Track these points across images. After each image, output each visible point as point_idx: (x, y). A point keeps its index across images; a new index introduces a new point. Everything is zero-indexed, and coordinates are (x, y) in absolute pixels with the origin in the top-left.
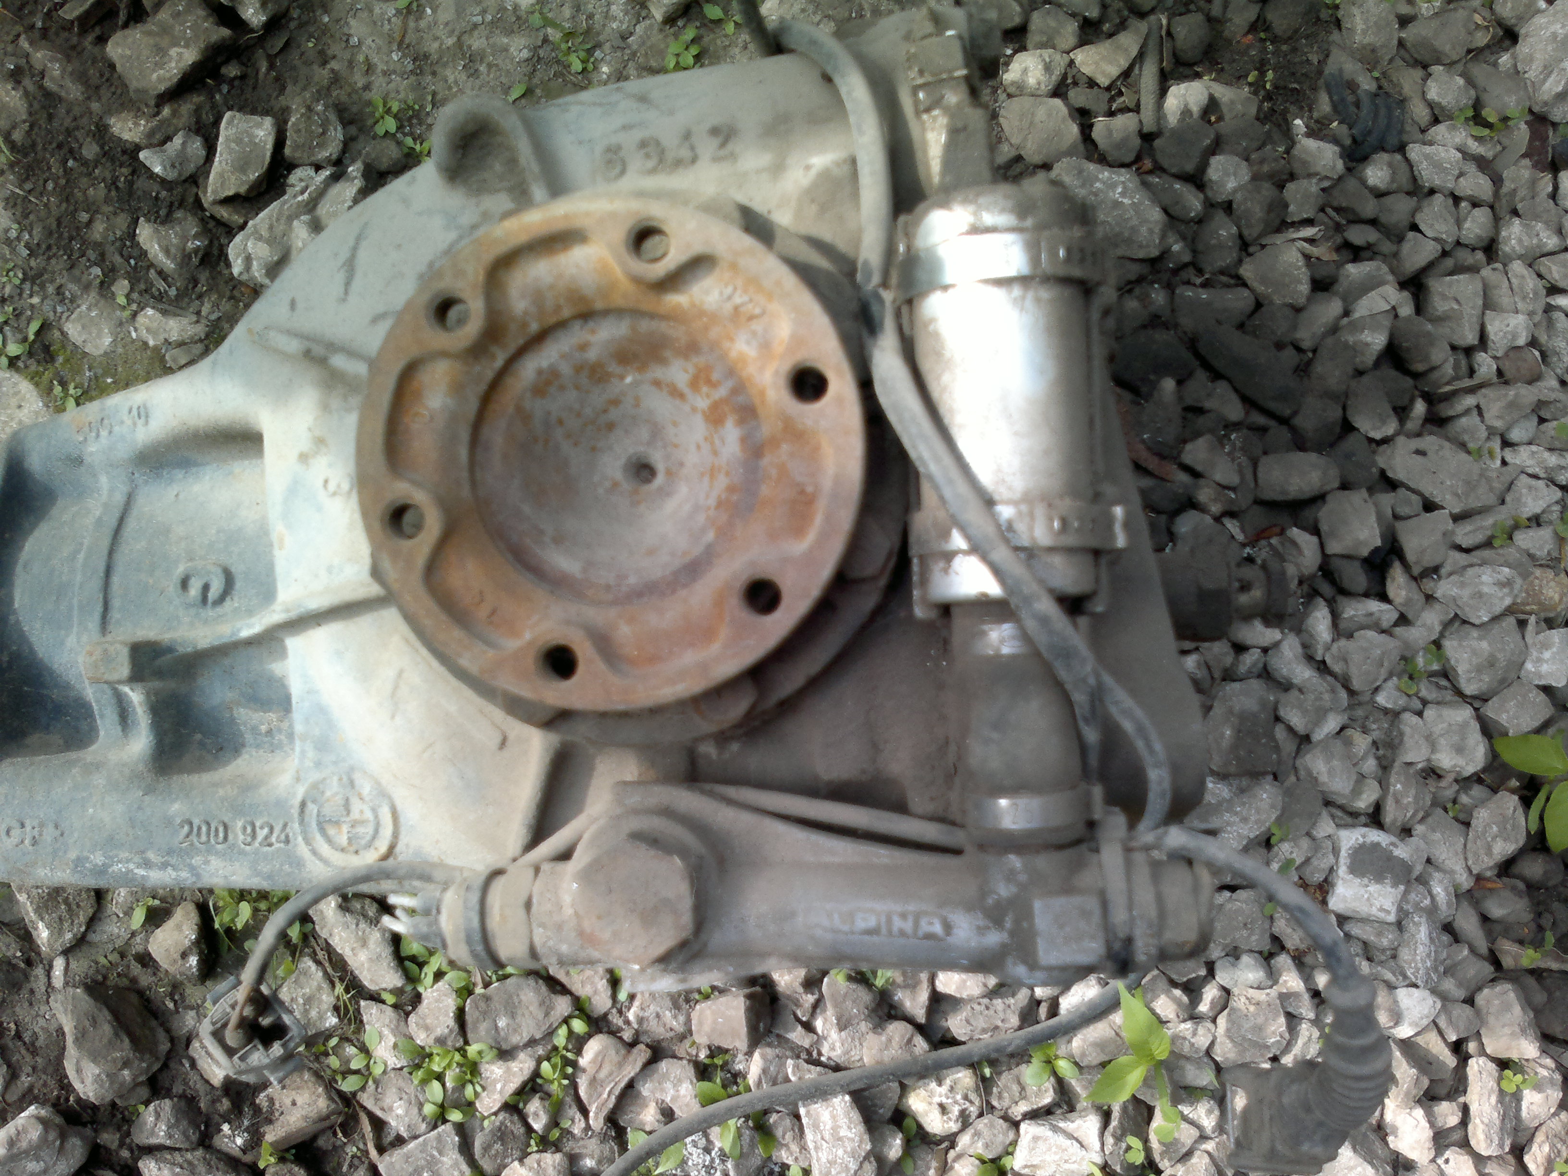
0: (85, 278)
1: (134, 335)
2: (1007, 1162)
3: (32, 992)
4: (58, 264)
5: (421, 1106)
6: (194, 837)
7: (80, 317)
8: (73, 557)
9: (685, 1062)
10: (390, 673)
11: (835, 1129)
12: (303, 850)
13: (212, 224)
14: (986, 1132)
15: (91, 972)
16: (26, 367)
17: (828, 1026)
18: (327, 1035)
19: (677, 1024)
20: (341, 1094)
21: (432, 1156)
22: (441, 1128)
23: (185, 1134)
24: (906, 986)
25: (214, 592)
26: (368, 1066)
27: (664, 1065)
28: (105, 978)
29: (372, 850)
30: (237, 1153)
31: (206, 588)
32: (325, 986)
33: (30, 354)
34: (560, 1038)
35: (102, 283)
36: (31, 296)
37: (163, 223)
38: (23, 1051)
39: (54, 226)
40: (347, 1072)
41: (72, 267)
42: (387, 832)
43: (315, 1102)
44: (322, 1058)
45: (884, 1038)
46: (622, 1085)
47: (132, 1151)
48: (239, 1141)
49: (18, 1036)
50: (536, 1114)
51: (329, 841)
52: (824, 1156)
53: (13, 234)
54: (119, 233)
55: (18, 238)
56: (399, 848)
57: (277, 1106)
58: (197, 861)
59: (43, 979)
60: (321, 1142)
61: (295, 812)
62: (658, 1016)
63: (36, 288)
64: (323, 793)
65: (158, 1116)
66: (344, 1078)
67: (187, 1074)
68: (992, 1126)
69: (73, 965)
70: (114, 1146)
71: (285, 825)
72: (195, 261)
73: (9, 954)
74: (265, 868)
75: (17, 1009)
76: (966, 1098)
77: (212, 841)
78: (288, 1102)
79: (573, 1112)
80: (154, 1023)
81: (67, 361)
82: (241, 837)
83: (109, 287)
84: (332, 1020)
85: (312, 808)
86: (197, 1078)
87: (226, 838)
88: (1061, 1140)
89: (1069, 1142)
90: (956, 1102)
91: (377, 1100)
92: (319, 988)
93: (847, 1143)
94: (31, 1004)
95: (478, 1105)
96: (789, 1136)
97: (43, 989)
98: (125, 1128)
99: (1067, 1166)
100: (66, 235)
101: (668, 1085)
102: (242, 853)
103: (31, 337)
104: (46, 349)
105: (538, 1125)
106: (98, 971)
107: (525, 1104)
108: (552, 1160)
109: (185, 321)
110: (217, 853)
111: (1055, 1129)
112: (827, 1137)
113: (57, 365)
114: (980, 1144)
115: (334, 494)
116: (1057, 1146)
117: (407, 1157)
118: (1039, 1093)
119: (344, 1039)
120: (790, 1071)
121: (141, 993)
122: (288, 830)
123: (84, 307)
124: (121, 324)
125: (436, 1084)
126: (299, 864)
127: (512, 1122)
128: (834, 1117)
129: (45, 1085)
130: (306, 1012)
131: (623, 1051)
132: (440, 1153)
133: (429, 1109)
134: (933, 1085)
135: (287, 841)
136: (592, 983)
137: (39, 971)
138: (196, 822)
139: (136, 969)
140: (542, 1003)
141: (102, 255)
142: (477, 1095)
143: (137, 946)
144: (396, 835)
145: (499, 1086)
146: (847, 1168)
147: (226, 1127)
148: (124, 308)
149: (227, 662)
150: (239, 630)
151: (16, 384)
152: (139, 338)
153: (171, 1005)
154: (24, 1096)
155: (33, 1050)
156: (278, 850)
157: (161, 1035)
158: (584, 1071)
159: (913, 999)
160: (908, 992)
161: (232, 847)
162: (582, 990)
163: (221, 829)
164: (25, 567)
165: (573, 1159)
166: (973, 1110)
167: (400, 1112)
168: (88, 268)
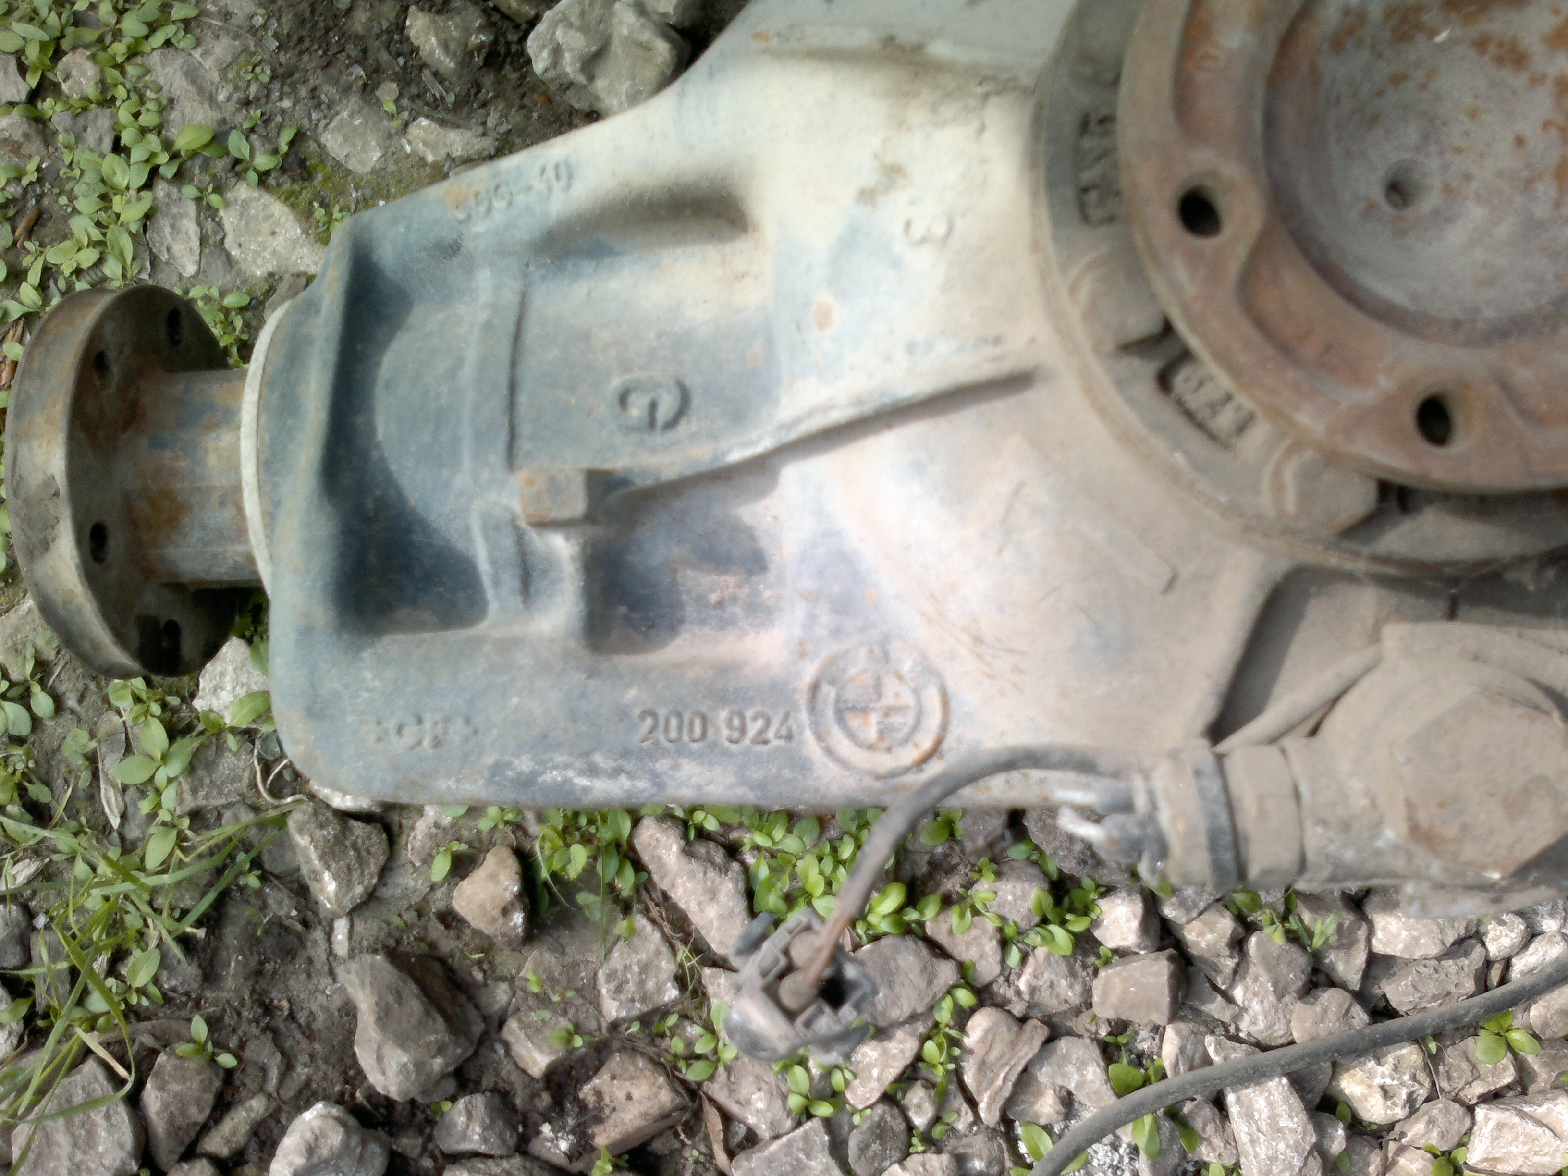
0: (343, 79)
1: (408, 149)
2: (1460, 1156)
3: (310, 961)
4: (311, 62)
5: (784, 1097)
6: (660, 735)
7: (341, 126)
8: (453, 373)
9: (1088, 1041)
10: (1004, 489)
11: (1273, 1118)
12: (811, 747)
13: (496, 17)
14: (1440, 1119)
15: (382, 936)
16: (279, 185)
17: (1249, 995)
18: (663, 1012)
19: (1072, 994)
20: (684, 1083)
21: (798, 1160)
22: (808, 1125)
23: (501, 1136)
24: (1339, 947)
25: (665, 411)
26: (715, 1051)
27: (1063, 1045)
28: (398, 942)
29: (910, 746)
30: (562, 1161)
31: (653, 406)
32: (665, 949)
33: (283, 169)
34: (944, 1015)
35: (365, 85)
36: (281, 99)
37: (439, 12)
38: (299, 1036)
39: (308, 12)
40: (693, 1057)
41: (328, 65)
42: (933, 722)
43: (656, 1095)
44: (658, 1041)
45: (1318, 1009)
46: (1020, 1068)
47: (434, 1159)
48: (564, 1145)
49: (292, 1017)
50: (919, 1106)
51: (851, 735)
52: (1263, 1151)
53: (259, 21)
54: (385, 25)
55: (264, 26)
56: (949, 743)
57: (607, 1100)
58: (662, 765)
59: (323, 945)
60: (658, 1146)
61: (802, 699)
62: (1052, 985)
63: (287, 89)
64: (844, 670)
65: (469, 1115)
66: (689, 1066)
67: (499, 1063)
68: (1447, 1111)
69: (359, 927)
70: (414, 1153)
71: (787, 716)
72: (478, 60)
73: (282, 913)
74: (756, 774)
75: (291, 983)
76: (1414, 1078)
77: (686, 737)
78: (621, 1095)
79: (959, 1102)
80: (462, 998)
81: (327, 179)
82: (725, 732)
83: (373, 91)
84: (672, 993)
85: (829, 692)
86: (510, 1067)
87: (704, 735)
88: (1530, 1126)
89: (1540, 1130)
90: (1403, 1084)
91: (731, 1091)
92: (658, 953)
93: (1288, 1135)
94: (309, 976)
95: (849, 1096)
96: (1210, 1128)
97: (324, 956)
98: (427, 1131)
99: (1537, 1159)
100: (321, 25)
101: (1070, 1069)
102: (725, 753)
103: (284, 148)
104: (302, 163)
105: (920, 1121)
106: (390, 935)
107: (905, 1093)
108: (938, 1163)
109: (468, 134)
110: (691, 755)
111: (1523, 1115)
112: (1264, 1128)
113: (316, 182)
114: (1435, 1134)
115: (923, 241)
116: (1526, 1135)
117: (770, 1161)
118: (1495, 1072)
119: (685, 1016)
120: (1211, 1050)
121: (442, 961)
122: (791, 722)
123: (345, 114)
124: (390, 136)
125: (798, 1070)
126: (803, 766)
127: (892, 1116)
128: (1270, 1104)
129: (325, 1078)
130: (642, 983)
131: (1015, 1028)
132: (808, 1156)
133: (795, 1102)
134: (1371, 1064)
135: (789, 737)
136: (980, 945)
137: (318, 934)
138: (662, 712)
139: (436, 930)
140: (924, 969)
141: (365, 51)
142: (847, 1083)
143: (438, 903)
144: (945, 726)
145: (875, 1072)
146: (1291, 1166)
147: (546, 1129)
148: (392, 117)
149: (678, 504)
150: (725, 453)
151: (266, 206)
152: (414, 153)
153: (479, 976)
154: (300, 1092)
155: (310, 1035)
156: (777, 749)
157: (472, 1013)
158: (970, 1052)
159: (1347, 962)
160: (1342, 954)
161: (714, 745)
162: (967, 954)
163: (698, 723)
164: (387, 386)
165: (960, 1160)
166: (1423, 1093)
167: (760, 1105)
168: (348, 67)
